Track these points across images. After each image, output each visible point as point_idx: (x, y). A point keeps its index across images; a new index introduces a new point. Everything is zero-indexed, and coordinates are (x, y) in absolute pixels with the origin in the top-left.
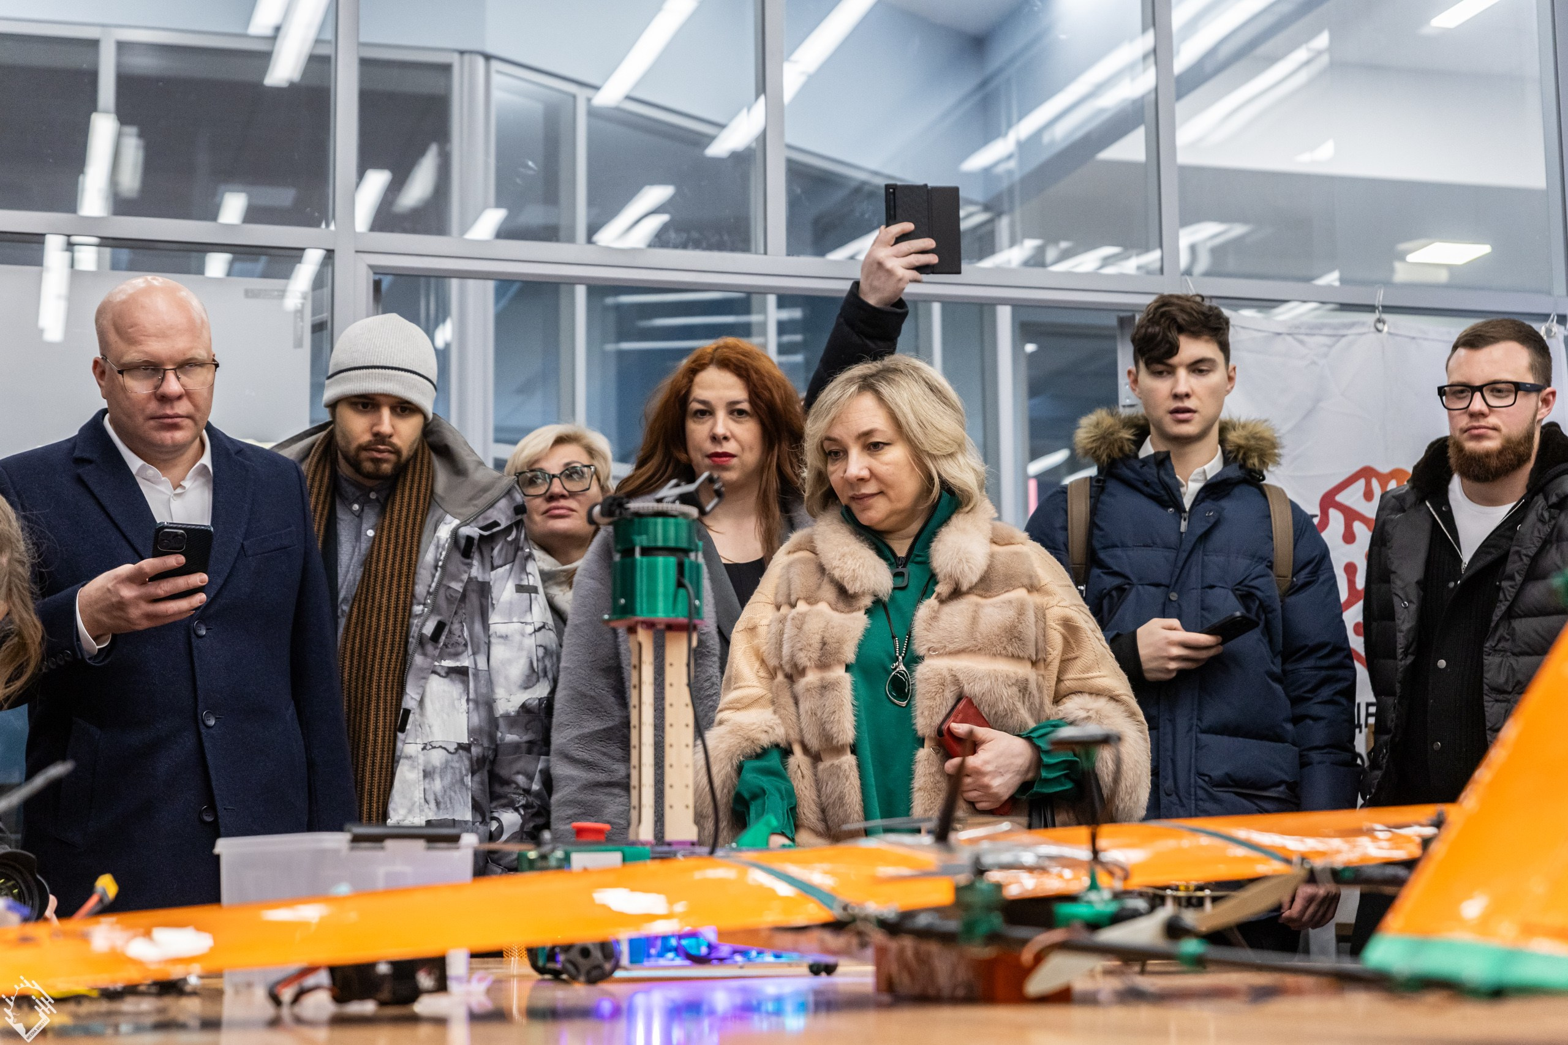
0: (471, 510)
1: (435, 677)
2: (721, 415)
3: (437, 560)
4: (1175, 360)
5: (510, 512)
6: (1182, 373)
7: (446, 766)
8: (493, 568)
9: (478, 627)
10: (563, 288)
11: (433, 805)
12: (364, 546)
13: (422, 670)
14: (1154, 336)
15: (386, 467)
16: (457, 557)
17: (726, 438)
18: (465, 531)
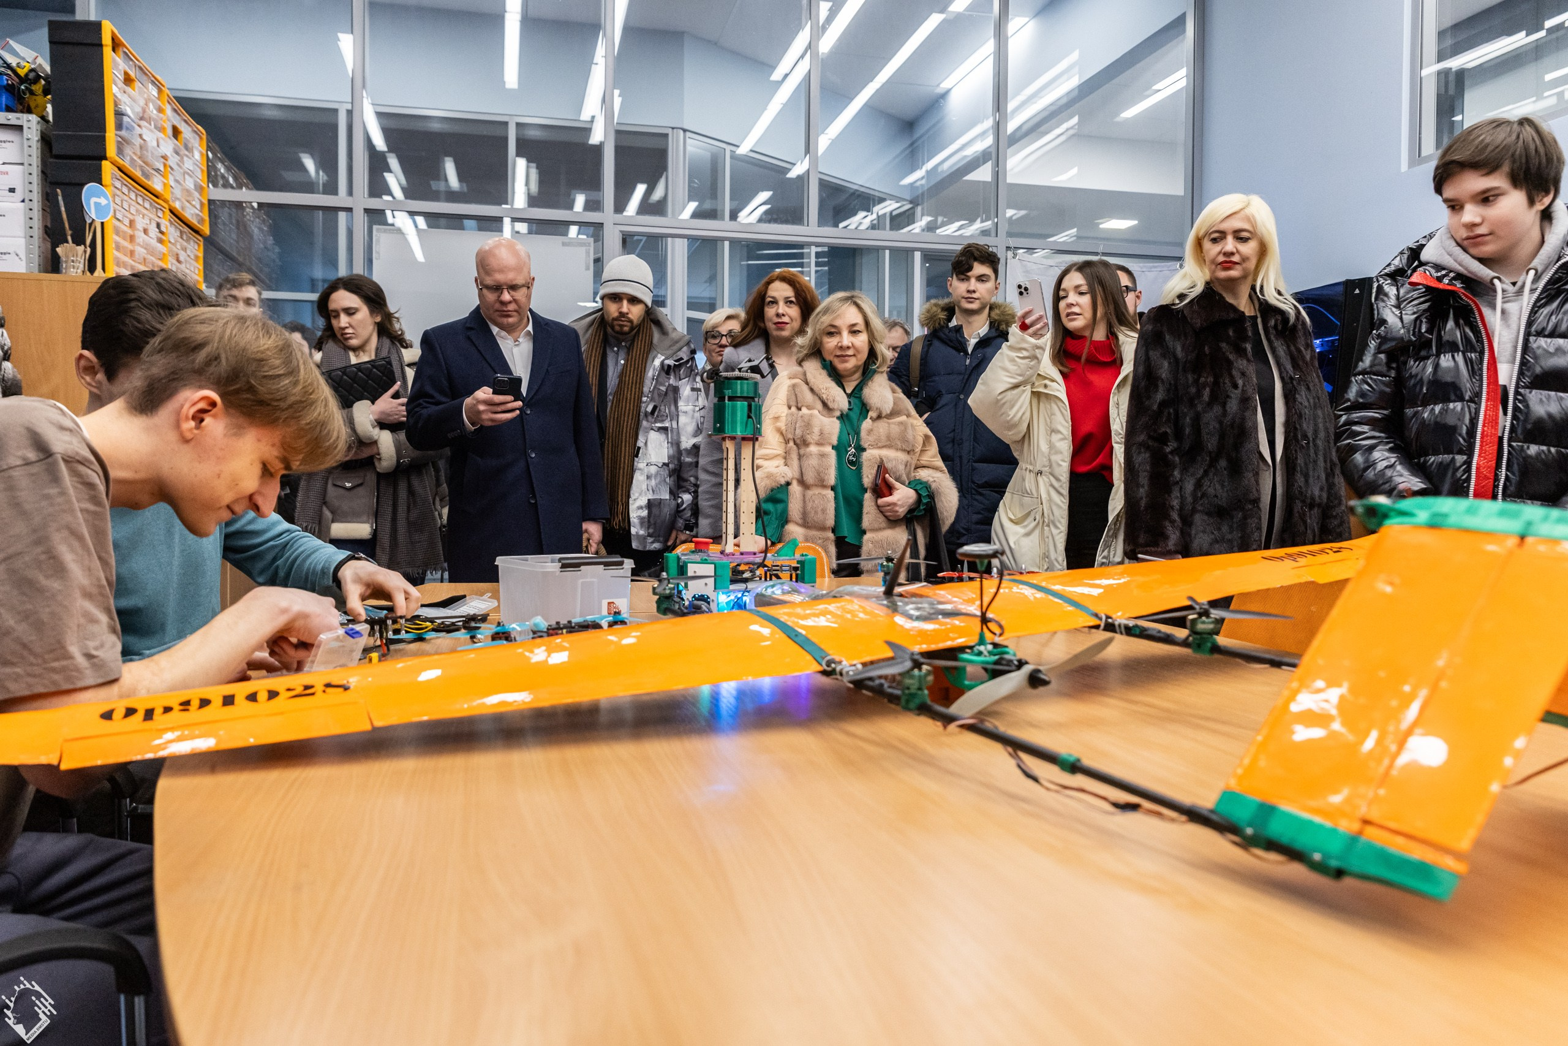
0: (670, 352)
1: (652, 431)
2: (781, 303)
3: (654, 376)
4: (969, 274)
5: (689, 353)
6: (973, 280)
7: (657, 474)
8: (680, 380)
9: (673, 408)
10: (719, 243)
11: (651, 491)
12: (620, 368)
13: (646, 428)
14: (962, 261)
15: (626, 329)
16: (663, 374)
17: (783, 315)
18: (667, 362)
